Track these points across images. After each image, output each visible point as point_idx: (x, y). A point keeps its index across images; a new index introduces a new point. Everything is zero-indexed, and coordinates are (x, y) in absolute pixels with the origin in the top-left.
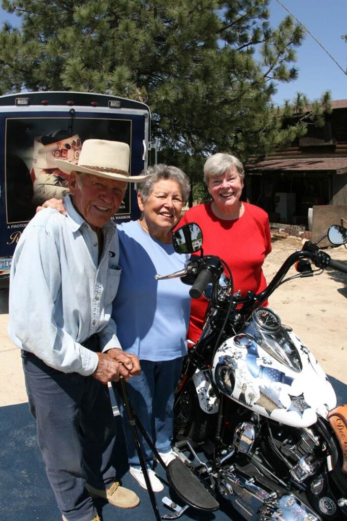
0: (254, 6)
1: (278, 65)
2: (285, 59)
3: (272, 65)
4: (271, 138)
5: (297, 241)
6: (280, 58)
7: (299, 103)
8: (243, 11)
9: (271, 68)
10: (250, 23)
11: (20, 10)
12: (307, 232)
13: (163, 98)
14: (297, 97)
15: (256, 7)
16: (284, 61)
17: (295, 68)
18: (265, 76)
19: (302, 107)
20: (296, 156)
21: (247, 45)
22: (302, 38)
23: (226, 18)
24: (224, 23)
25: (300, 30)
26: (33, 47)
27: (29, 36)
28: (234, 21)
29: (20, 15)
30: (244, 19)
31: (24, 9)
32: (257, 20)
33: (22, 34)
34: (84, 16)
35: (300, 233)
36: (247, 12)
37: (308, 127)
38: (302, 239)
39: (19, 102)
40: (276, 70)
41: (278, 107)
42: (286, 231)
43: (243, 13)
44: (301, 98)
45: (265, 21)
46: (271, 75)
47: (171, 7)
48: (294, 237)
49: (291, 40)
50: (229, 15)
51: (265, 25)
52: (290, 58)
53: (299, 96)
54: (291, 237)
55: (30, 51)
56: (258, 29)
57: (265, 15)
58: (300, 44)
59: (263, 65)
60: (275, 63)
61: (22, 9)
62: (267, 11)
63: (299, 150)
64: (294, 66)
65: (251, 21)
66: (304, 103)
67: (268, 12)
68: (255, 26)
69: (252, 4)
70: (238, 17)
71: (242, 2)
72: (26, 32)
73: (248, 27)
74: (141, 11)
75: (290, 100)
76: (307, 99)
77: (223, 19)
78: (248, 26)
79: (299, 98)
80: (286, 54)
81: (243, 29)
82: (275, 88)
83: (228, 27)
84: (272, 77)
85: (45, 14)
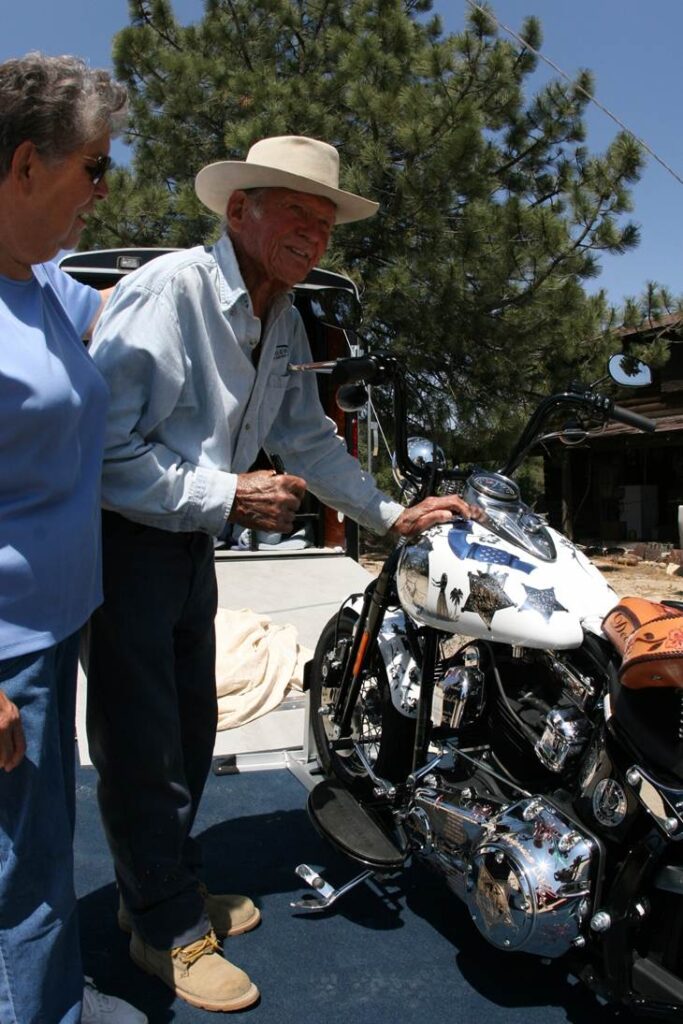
0: (556, 118)
1: (599, 221)
2: (611, 209)
3: (588, 222)
4: (599, 370)
5: (658, 569)
6: (603, 207)
7: (652, 302)
8: (536, 130)
9: (588, 229)
10: (552, 153)
11: (129, 133)
12: (676, 551)
13: (390, 289)
14: (646, 290)
15: (561, 121)
16: (611, 212)
17: (634, 225)
18: (578, 244)
19: (659, 311)
20: (656, 413)
21: (550, 196)
22: (638, 164)
23: (509, 146)
24: (507, 156)
25: (635, 150)
26: (154, 198)
27: (146, 177)
28: (523, 151)
29: (130, 142)
30: (541, 145)
31: (138, 131)
32: (565, 145)
33: (133, 177)
34: (244, 139)
35: (664, 555)
36: (546, 132)
37: (671, 347)
38: (668, 564)
39: (124, 263)
40: (597, 230)
41: (613, 310)
42: (637, 553)
43: (537, 134)
44: (656, 291)
45: (578, 145)
46: (586, 241)
47: (399, 122)
48: (652, 563)
49: (620, 171)
50: (514, 140)
51: (579, 154)
52: (621, 206)
53: (651, 288)
54: (647, 562)
55: (148, 205)
56: (567, 162)
57: (577, 135)
58: (638, 178)
59: (573, 223)
60: (595, 220)
61: (132, 131)
62: (580, 125)
63: (661, 401)
64: (631, 221)
65: (555, 147)
66: (661, 301)
67: (583, 126)
68: (560, 159)
69: (553, 116)
70: (530, 142)
71: (534, 114)
72: (142, 171)
73: (549, 161)
74: (350, 134)
75: (634, 298)
76: (668, 294)
77: (503, 148)
78: (549, 159)
79: (651, 293)
80: (614, 198)
81: (541, 165)
82: (595, 263)
83: (512, 164)
84: (588, 244)
85: (177, 141)
